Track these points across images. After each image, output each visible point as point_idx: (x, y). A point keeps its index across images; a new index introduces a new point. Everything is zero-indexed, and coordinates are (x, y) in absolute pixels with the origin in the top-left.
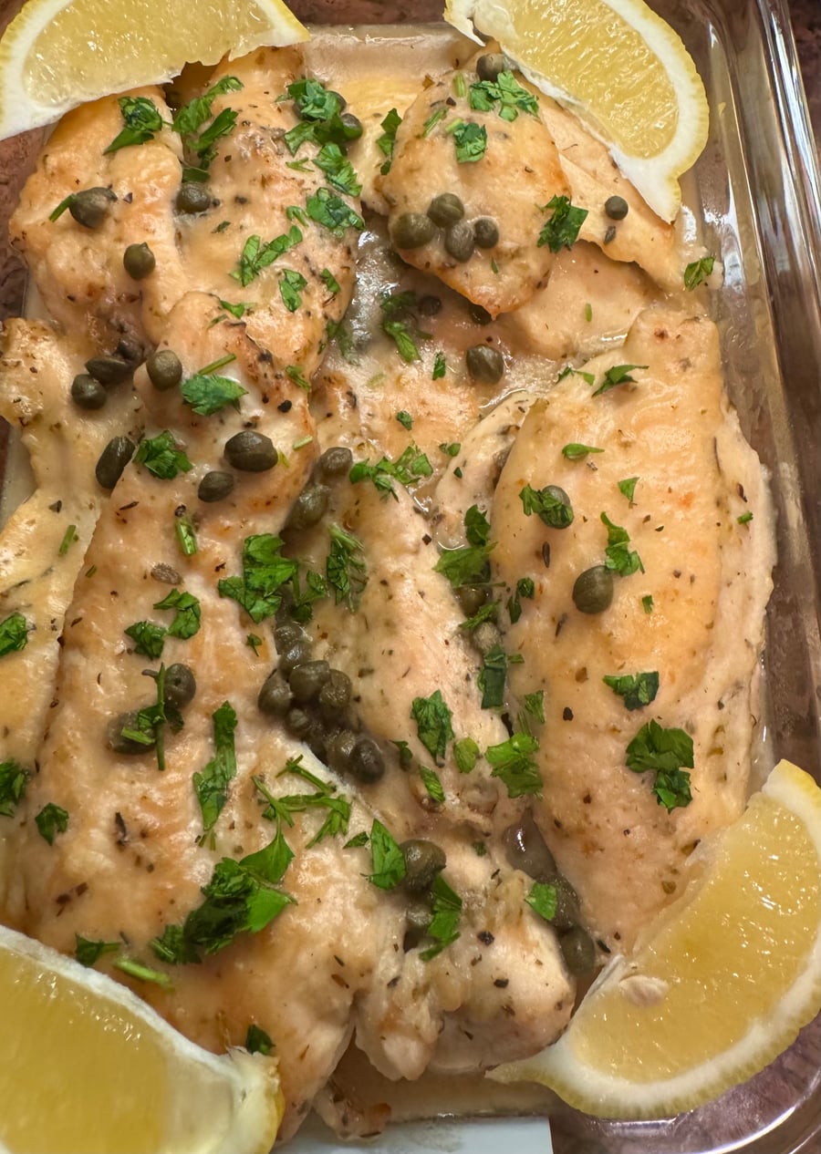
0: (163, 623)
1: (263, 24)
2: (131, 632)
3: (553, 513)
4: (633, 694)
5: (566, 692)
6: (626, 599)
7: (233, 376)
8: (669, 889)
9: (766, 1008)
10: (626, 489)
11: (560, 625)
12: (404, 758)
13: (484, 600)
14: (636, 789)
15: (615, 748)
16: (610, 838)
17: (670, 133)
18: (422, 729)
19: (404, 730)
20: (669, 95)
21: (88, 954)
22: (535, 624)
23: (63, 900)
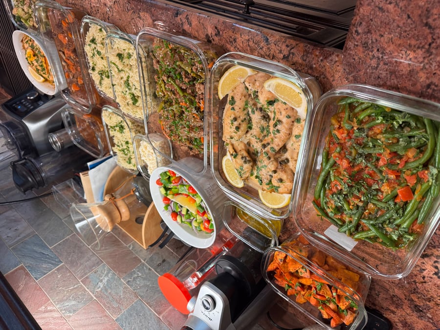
0: (276, 133)
1: (262, 193)
2: (279, 133)
3: (238, 128)
4: (233, 109)
5: (240, 111)
6: (232, 118)
7: (264, 155)
8: (235, 88)
9: (230, 73)
10: (231, 128)
11: (239, 117)
12: (257, 109)
13: (249, 121)
14: (235, 99)
15: (236, 104)
16: (240, 94)
17: (226, 161)
18: (254, 112)
19: (256, 112)
20: (225, 164)
21: (285, 103)
22: (242, 118)
23: (287, 109)
